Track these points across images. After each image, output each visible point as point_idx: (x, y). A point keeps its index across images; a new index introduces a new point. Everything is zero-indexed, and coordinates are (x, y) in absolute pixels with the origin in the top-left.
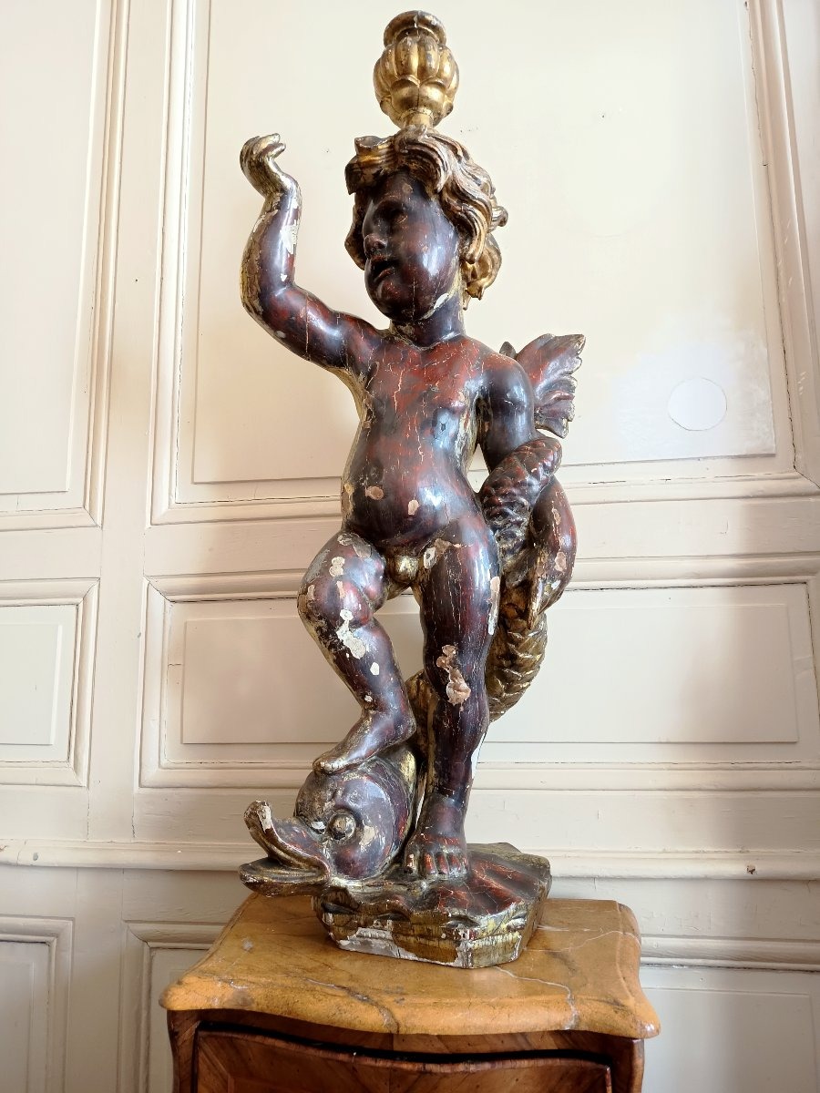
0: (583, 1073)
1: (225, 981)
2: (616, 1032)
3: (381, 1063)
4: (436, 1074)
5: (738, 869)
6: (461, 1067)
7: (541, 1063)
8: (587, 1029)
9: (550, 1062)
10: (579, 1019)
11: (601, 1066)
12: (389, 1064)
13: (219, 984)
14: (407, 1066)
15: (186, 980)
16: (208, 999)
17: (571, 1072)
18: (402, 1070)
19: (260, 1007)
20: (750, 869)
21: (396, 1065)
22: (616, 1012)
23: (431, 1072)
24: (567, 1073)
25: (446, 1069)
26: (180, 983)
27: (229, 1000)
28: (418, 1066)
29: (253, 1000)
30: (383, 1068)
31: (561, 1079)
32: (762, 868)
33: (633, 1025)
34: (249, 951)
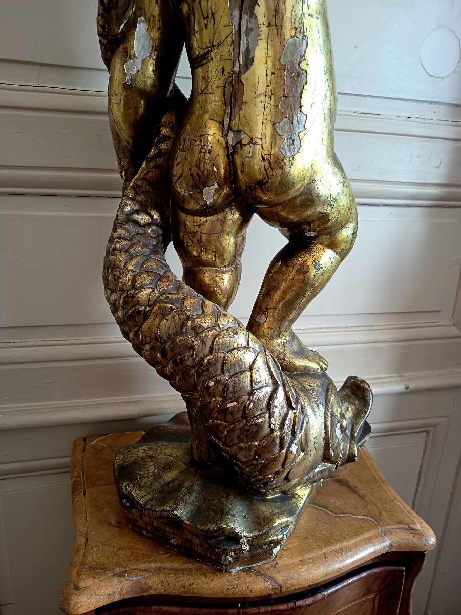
0: (389, 573)
1: (120, 575)
2: (415, 550)
3: (263, 609)
4: (303, 607)
5: (400, 388)
6: (320, 596)
7: (364, 574)
8: (396, 550)
9: (369, 572)
10: (391, 546)
11: (400, 568)
12: (269, 609)
13: (115, 580)
14: (282, 607)
15: (82, 584)
16: (109, 596)
17: (381, 575)
18: (280, 610)
19: (158, 591)
20: (406, 387)
21: (274, 608)
22: (413, 536)
23: (300, 607)
24: (379, 576)
25: (309, 600)
26: (77, 588)
27: (127, 592)
28: (291, 605)
29: (150, 588)
30: (267, 612)
31: (375, 580)
32: (412, 386)
33: (426, 544)
34: (118, 527)
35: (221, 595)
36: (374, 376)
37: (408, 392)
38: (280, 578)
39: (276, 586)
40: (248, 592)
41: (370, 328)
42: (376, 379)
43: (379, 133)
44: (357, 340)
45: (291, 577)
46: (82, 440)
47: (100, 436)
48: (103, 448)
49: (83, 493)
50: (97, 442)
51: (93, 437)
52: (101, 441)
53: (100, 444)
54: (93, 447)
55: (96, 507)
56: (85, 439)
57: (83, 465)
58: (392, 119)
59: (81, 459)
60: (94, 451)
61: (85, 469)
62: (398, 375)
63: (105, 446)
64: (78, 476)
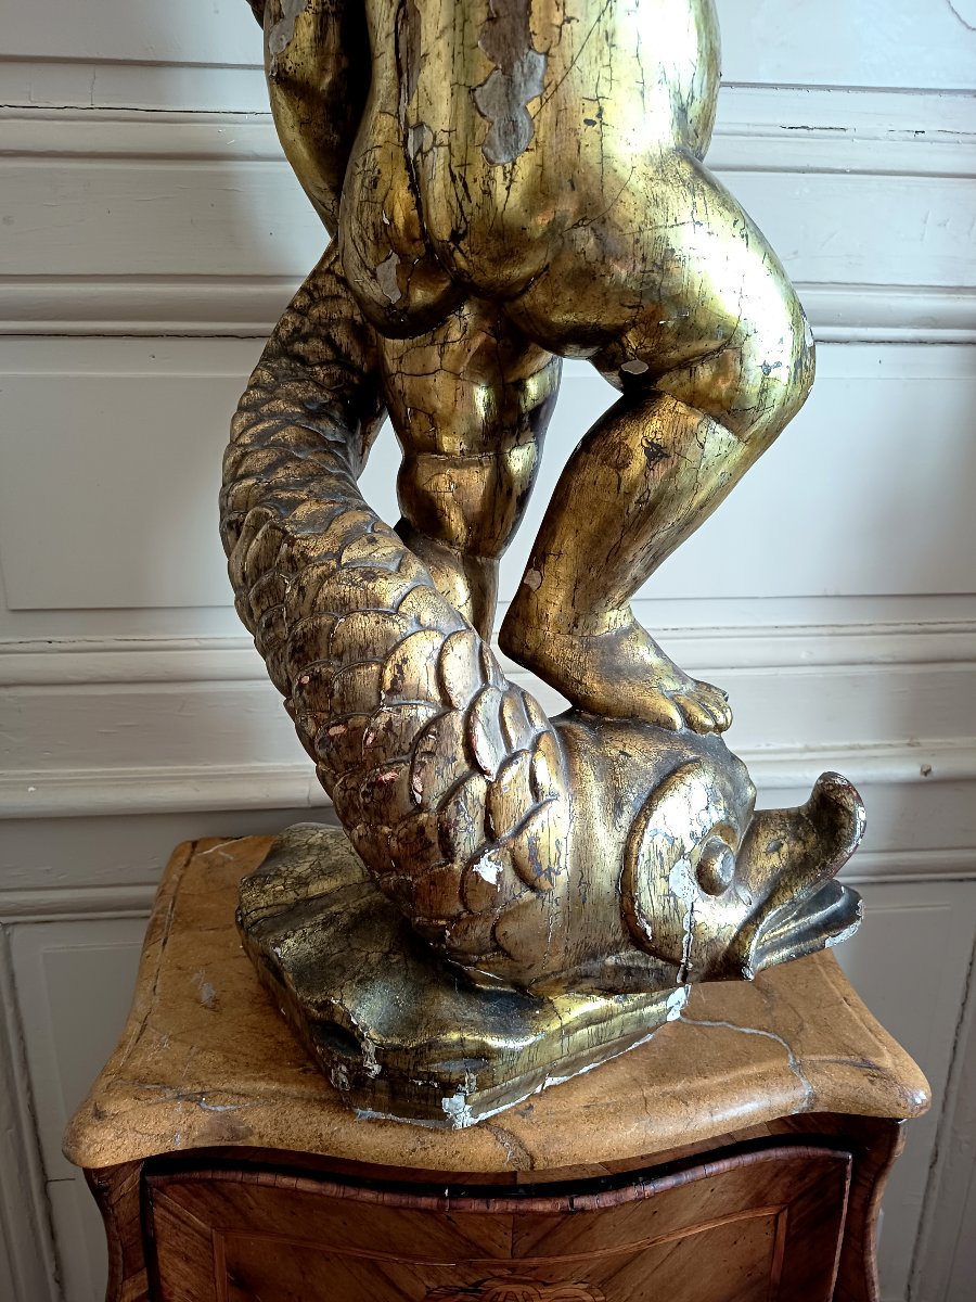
0: (811, 1163)
1: (189, 1098)
2: (873, 1113)
3: (496, 1206)
4: (592, 1211)
5: (909, 770)
6: (632, 1193)
7: (748, 1159)
8: (826, 1110)
9: (761, 1155)
10: (814, 1098)
11: (839, 1154)
12: (511, 1206)
13: (180, 1107)
14: (541, 1206)
15: (110, 1108)
16: (163, 1138)
17: (792, 1165)
18: (534, 1213)
19: (266, 1140)
20: (925, 770)
21: (523, 1206)
22: (872, 1082)
23: (582, 1210)
24: (785, 1167)
25: (607, 1200)
26: (99, 1115)
27: (202, 1135)
28: (563, 1203)
29: (250, 1131)
30: (506, 1213)
31: (776, 1176)
32: (939, 768)
33: (902, 1101)
34: (213, 1008)
35: (398, 1162)
36: (847, 743)
37: (928, 783)
38: (532, 1139)
39: (521, 1154)
40: (456, 1160)
41: (836, 630)
42: (852, 748)
43: (844, 172)
44: (803, 656)
45: (558, 1140)
46: (189, 845)
47: (226, 839)
48: (225, 862)
49: (162, 941)
50: (217, 850)
51: (210, 841)
52: (224, 849)
53: (222, 854)
54: (206, 859)
55: (180, 968)
56: (194, 844)
57: (177, 890)
58: (876, 139)
59: (177, 879)
60: (205, 865)
61: (179, 898)
62: (907, 741)
63: (232, 858)
64: (163, 911)
